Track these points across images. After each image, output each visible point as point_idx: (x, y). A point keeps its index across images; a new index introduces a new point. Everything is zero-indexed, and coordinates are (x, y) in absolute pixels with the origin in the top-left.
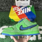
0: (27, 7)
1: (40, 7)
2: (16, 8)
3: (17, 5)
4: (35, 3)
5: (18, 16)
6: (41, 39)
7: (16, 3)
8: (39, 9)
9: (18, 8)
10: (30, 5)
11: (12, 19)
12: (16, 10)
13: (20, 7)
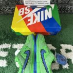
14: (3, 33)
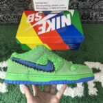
0: (62, 15)
1: (94, 15)
2: (35, 17)
3: (36, 10)
4: (81, 4)
5: (38, 37)
6: (96, 94)
7: (35, 5)
8: (91, 19)
9: (40, 17)
10: (70, 8)
11: (25, 45)
12: (35, 22)
13: (45, 14)
14: (4, 48)
